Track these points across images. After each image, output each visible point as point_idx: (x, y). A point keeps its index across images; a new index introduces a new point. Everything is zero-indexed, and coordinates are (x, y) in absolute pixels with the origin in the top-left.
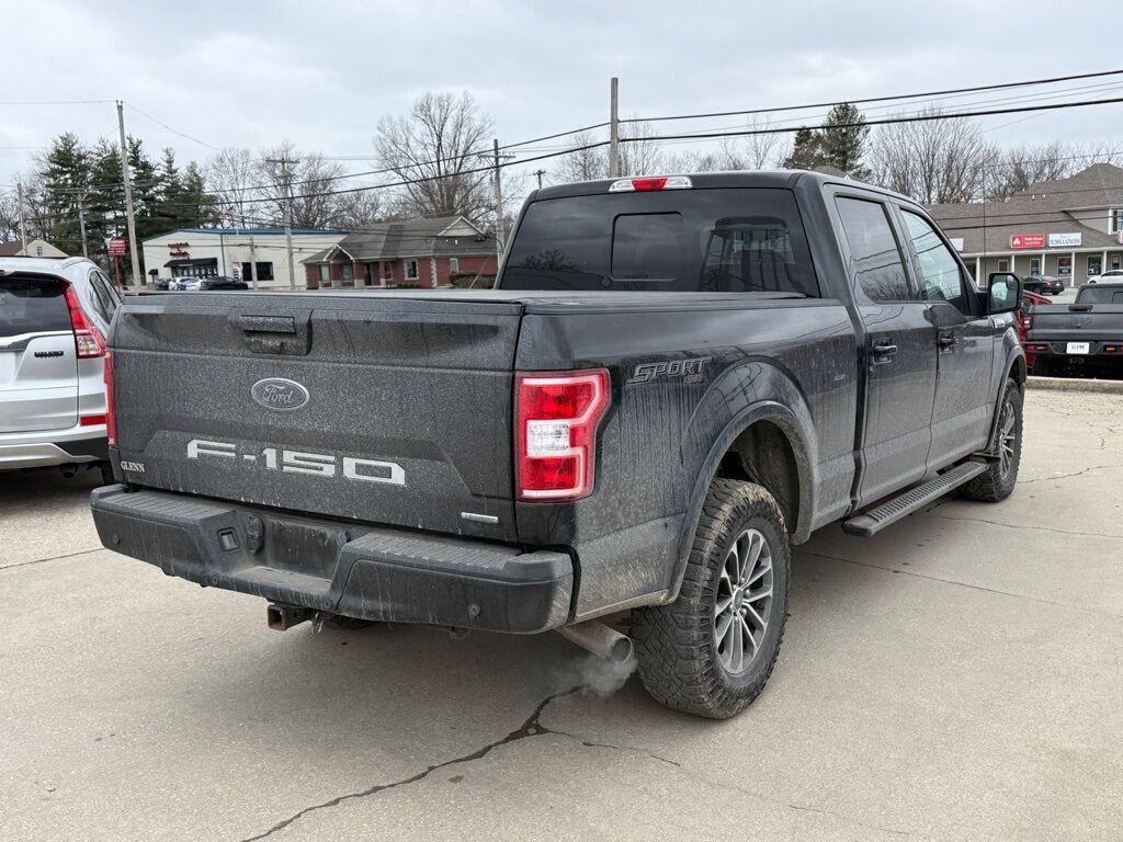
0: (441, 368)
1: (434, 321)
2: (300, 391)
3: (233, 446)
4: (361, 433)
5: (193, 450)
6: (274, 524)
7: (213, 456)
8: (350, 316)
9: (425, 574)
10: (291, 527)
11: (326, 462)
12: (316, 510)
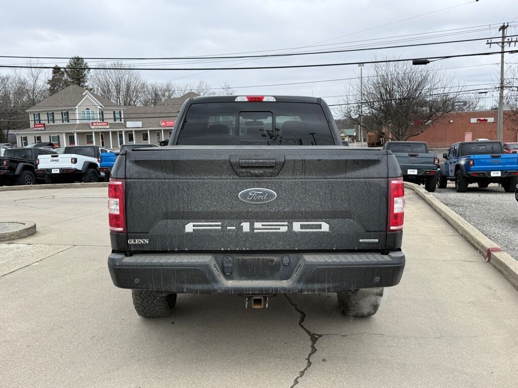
0: (352, 178)
1: (352, 158)
2: (272, 193)
3: (220, 223)
4: (307, 210)
5: (189, 228)
6: (239, 259)
7: (205, 230)
8: (308, 158)
9: (353, 268)
10: (251, 259)
11: (282, 225)
12: (272, 249)
